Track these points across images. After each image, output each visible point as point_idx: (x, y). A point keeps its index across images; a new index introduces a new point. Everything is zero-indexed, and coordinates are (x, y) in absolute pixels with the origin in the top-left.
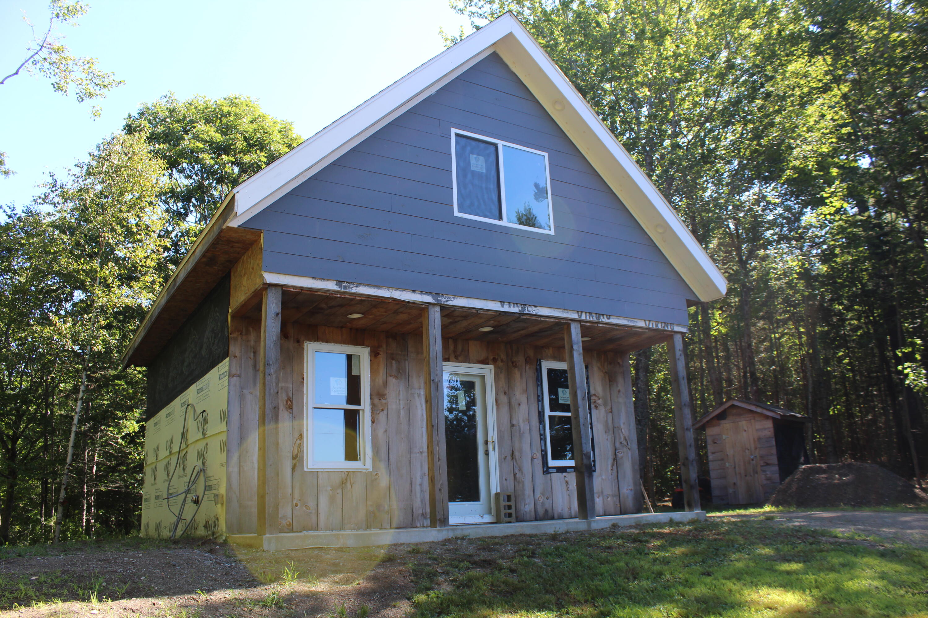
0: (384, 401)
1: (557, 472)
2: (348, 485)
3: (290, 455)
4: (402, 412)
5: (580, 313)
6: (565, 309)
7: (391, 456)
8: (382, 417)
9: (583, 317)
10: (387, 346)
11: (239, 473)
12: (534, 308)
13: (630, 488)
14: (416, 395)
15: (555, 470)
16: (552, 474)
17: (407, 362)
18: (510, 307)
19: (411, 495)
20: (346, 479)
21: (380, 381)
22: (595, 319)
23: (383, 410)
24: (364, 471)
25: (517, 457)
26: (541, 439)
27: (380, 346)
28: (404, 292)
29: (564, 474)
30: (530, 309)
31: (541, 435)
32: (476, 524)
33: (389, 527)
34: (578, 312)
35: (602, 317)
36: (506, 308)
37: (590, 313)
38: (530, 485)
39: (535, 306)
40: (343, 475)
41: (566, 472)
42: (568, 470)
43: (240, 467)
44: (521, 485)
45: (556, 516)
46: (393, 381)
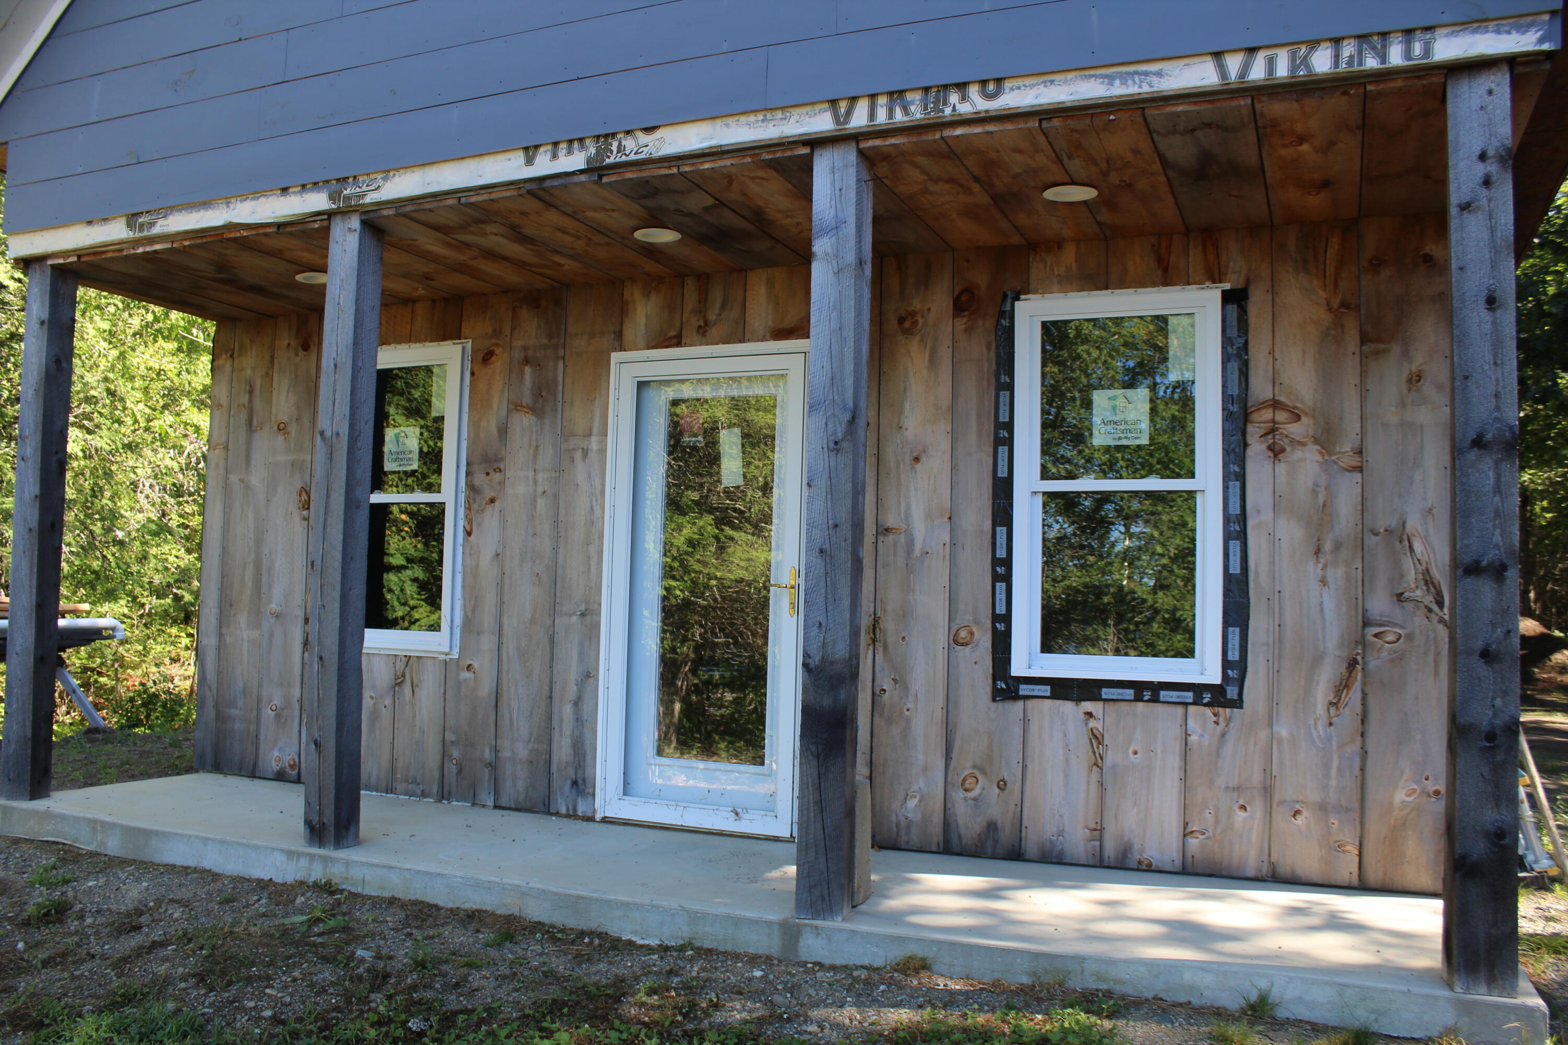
0: (497, 477)
1: (1054, 696)
2: (407, 688)
3: (300, 613)
4: (541, 502)
5: (843, 106)
6: (767, 109)
7: (505, 620)
8: (490, 520)
9: (859, 119)
10: (513, 329)
11: (219, 649)
12: (643, 138)
13: (1431, 787)
14: (578, 455)
15: (1046, 690)
16: (1031, 703)
17: (561, 364)
18: (555, 156)
19: (550, 728)
20: (403, 675)
21: (491, 425)
22: (917, 113)
23: (492, 501)
24: (442, 657)
25: (891, 640)
26: (996, 578)
27: (497, 333)
28: (263, 200)
29: (1088, 706)
30: (629, 144)
31: (996, 562)
32: (721, 834)
33: (490, 803)
34: (833, 103)
35: (954, 98)
36: (544, 165)
37: (896, 95)
38: (936, 733)
39: (649, 130)
40: (398, 664)
41: (1097, 698)
42: (1106, 693)
43: (221, 636)
44: (896, 730)
45: (1031, 846)
46: (523, 422)
